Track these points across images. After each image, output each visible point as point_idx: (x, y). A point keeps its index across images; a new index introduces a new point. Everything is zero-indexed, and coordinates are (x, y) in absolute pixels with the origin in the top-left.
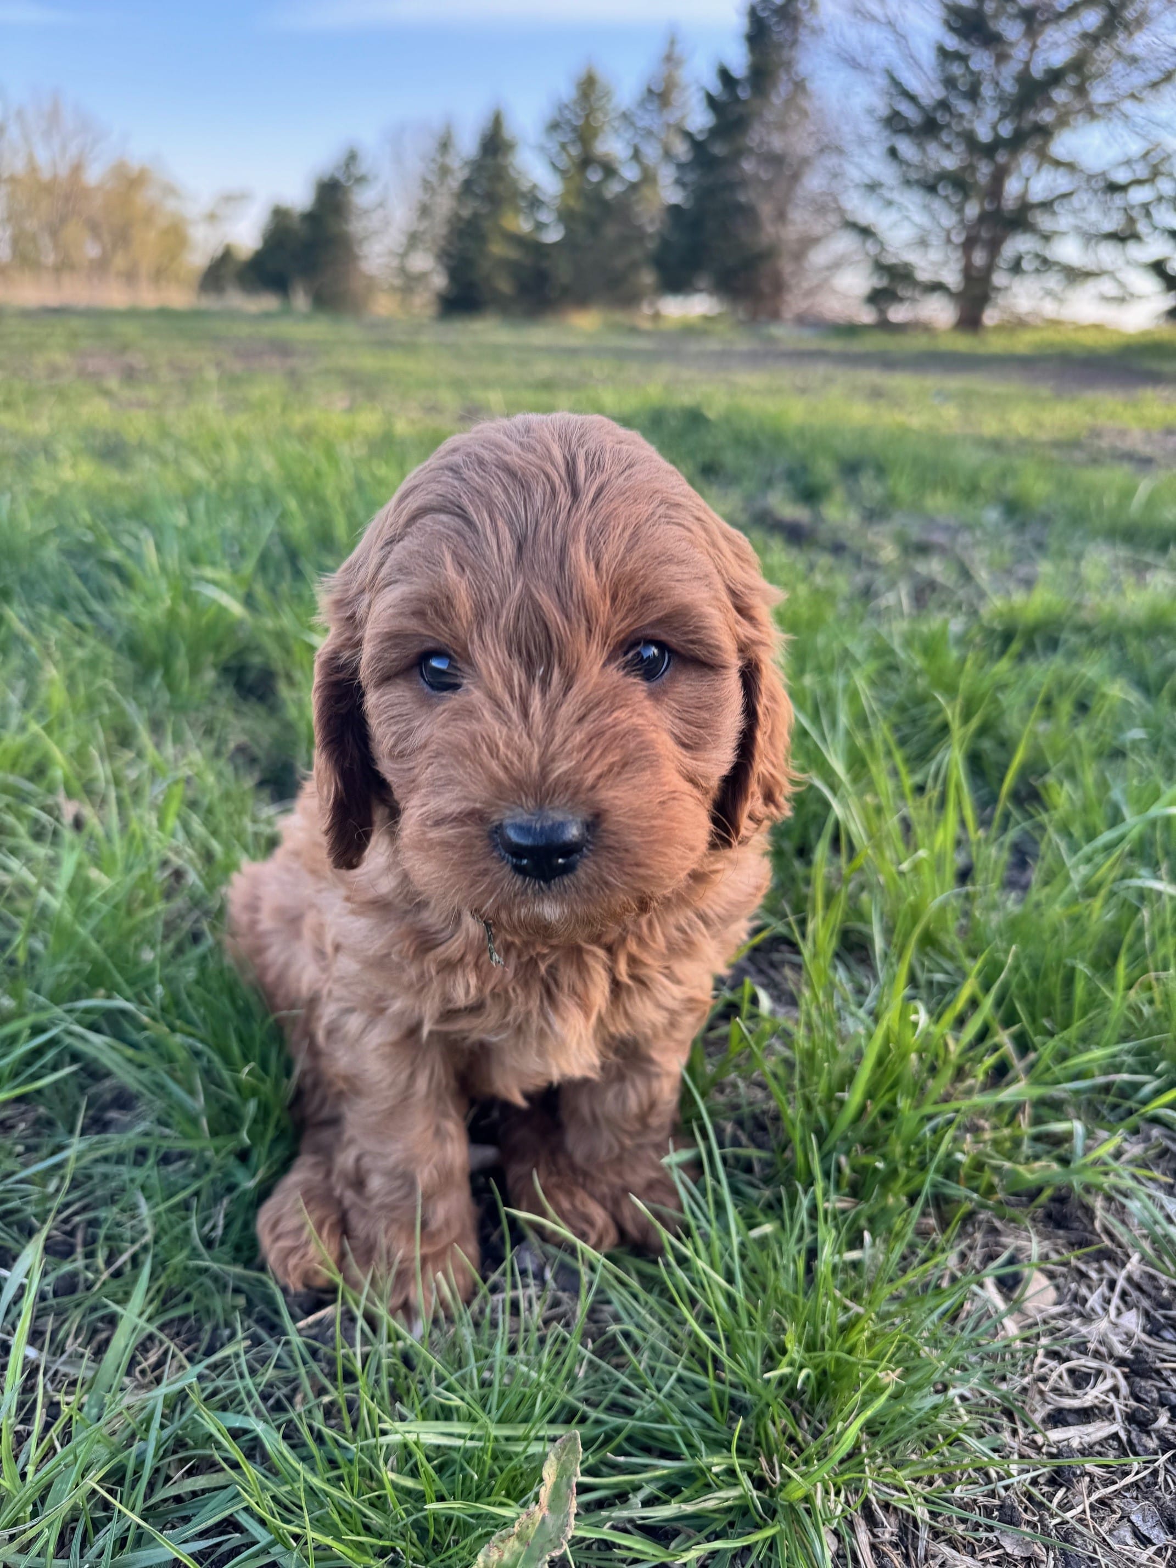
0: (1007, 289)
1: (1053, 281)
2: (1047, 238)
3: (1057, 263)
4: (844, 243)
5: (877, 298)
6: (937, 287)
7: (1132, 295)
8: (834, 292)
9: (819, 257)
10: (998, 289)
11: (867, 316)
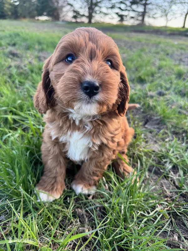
0: (95, 16)
1: (102, 15)
2: (100, 7)
3: (102, 12)
4: (69, 7)
5: (75, 17)
6: (83, 15)
7: (113, 18)
8: (68, 16)
9: (65, 9)
10: (93, 16)
11: (74, 20)
